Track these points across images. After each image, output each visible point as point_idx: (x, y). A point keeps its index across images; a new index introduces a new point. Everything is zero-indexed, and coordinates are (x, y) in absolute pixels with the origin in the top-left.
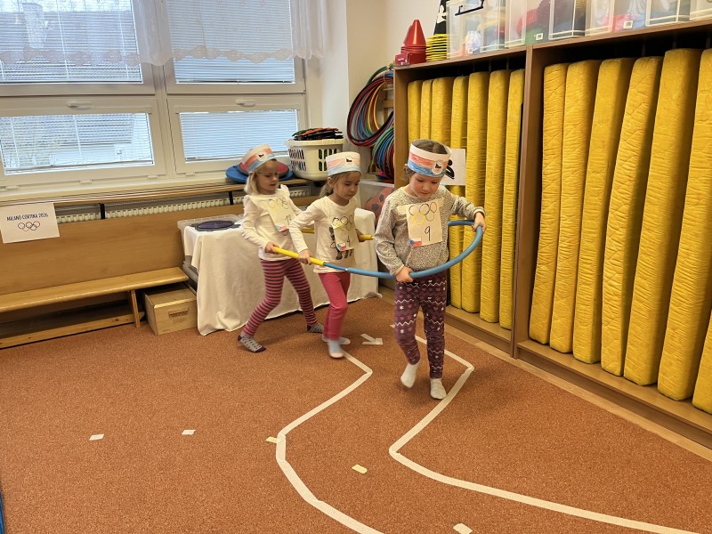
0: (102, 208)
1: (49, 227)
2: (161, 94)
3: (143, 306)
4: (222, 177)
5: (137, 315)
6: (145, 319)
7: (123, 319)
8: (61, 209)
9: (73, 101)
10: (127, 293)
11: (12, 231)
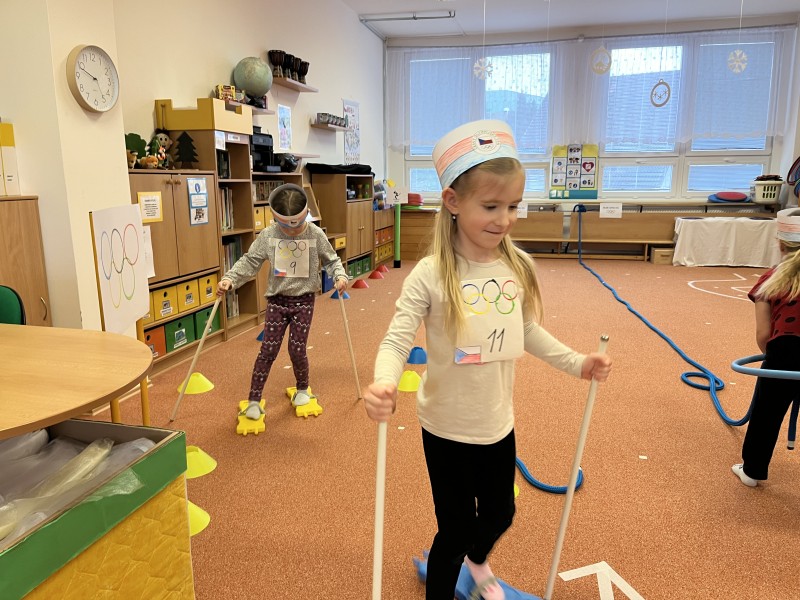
0: (641, 208)
1: (618, 213)
3: (649, 254)
4: (706, 199)
5: (646, 257)
6: (649, 260)
7: (640, 257)
8: (625, 207)
9: (639, 160)
10: (643, 245)
11: (604, 213)
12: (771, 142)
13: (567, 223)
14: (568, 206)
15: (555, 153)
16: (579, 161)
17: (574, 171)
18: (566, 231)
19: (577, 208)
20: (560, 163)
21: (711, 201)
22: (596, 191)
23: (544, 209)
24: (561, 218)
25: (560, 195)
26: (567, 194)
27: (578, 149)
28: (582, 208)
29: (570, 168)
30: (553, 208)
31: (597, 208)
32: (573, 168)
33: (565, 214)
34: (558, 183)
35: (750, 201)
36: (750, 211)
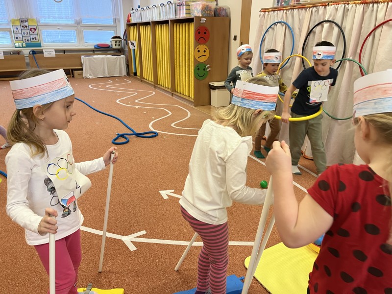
0: (64, 51)
1: (53, 54)
2: (79, 26)
3: (73, 74)
4: (93, 47)
5: (71, 75)
8: (56, 51)
9: (58, 27)
10: (69, 70)
11: (46, 54)
13: (27, 60)
14: (26, 51)
15: (13, 23)
16: (28, 27)
17: (26, 33)
18: (28, 64)
19: (31, 53)
20: (17, 28)
21: (95, 48)
22: (40, 43)
23: (13, 54)
24: (23, 58)
25: (20, 46)
26: (24, 45)
27: (26, 21)
28: (34, 52)
29: (23, 31)
30: (18, 53)
31: (42, 52)
32: (25, 31)
33: (25, 55)
34: (19, 39)
35: (111, 48)
36: (112, 52)
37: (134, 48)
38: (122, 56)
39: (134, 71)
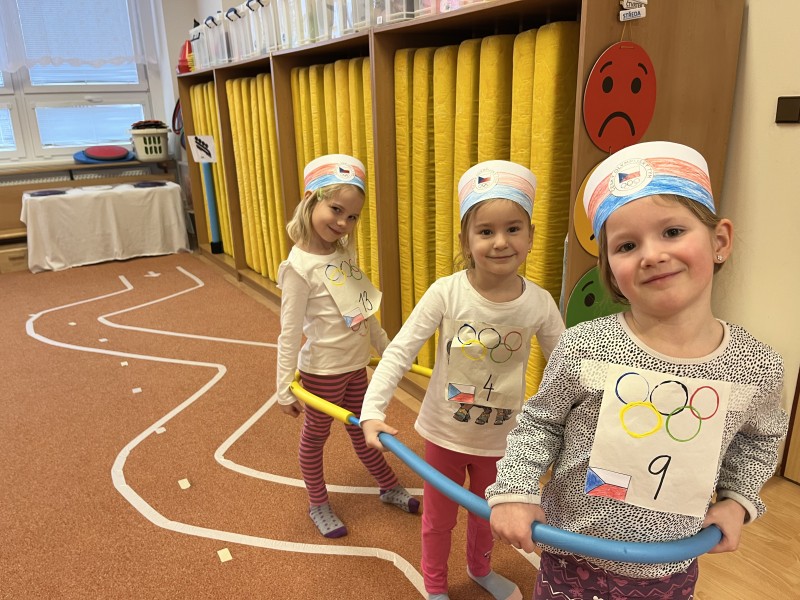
12: (144, 71)
35: (134, 159)
36: (137, 172)
37: (207, 159)
38: (171, 185)
39: (211, 238)
